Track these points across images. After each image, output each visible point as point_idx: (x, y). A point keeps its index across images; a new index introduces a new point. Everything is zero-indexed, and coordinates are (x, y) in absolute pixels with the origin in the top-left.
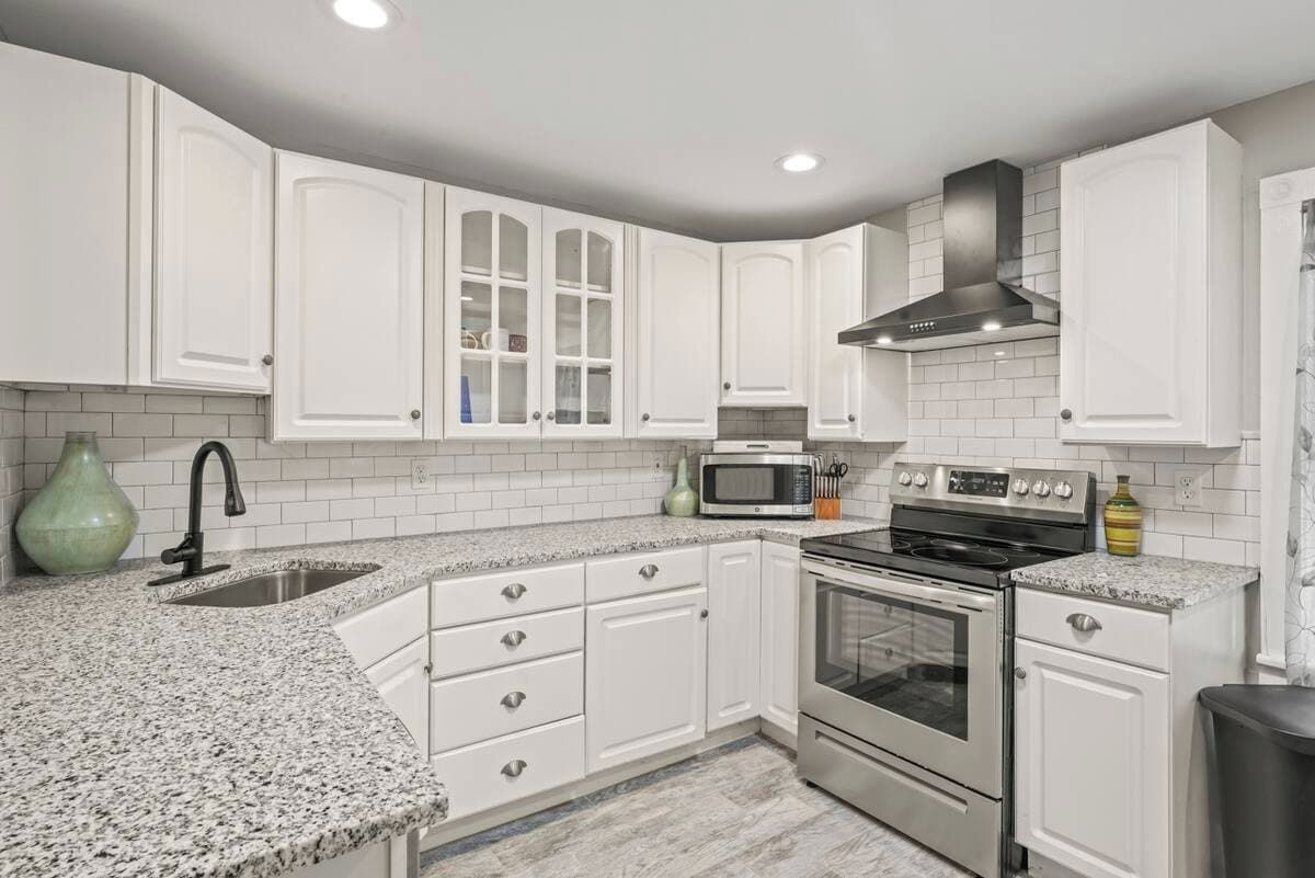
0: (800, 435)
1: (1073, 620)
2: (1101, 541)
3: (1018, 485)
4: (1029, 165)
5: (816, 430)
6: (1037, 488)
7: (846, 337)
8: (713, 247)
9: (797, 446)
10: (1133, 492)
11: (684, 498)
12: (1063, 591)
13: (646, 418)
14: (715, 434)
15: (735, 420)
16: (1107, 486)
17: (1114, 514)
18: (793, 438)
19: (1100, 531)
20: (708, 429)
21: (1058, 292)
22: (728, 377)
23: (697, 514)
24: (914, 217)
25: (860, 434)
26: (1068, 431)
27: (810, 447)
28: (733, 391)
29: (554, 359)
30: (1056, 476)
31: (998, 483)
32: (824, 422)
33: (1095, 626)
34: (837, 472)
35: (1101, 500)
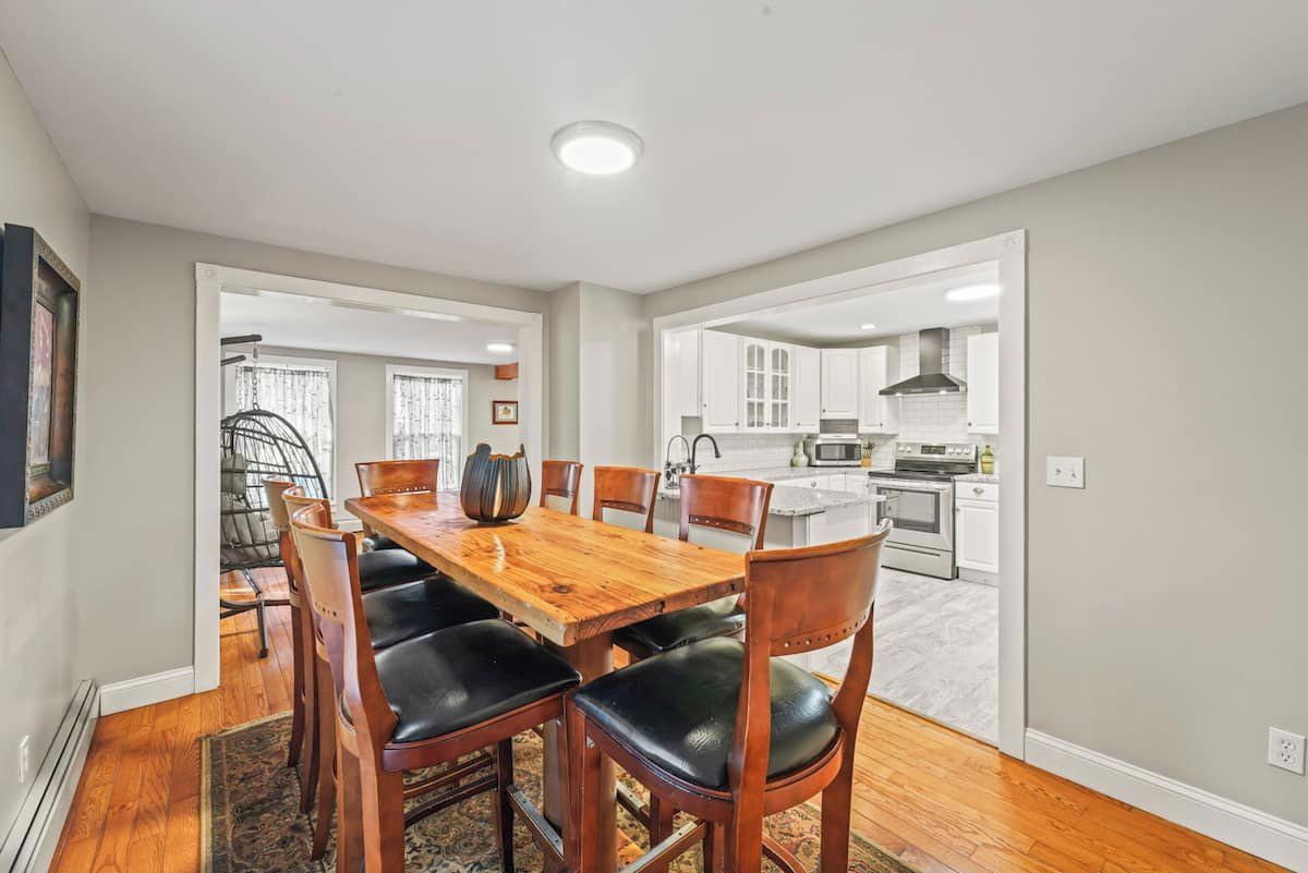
0: (856, 431)
1: (975, 490)
2: (980, 469)
3: (949, 450)
4: (954, 328)
5: (862, 429)
6: (957, 451)
7: (881, 393)
8: (817, 351)
9: (854, 436)
10: (991, 451)
11: (803, 459)
12: (972, 481)
13: (799, 424)
14: (818, 431)
15: (826, 426)
16: (982, 450)
17: (985, 459)
18: (853, 432)
19: (979, 465)
20: (816, 429)
21: (966, 377)
22: (825, 406)
23: (809, 465)
24: (902, 341)
25: (884, 431)
26: (970, 430)
27: (859, 436)
28: (827, 413)
29: (771, 401)
30: (963, 446)
31: (940, 449)
32: (867, 425)
33: (982, 491)
34: (870, 447)
35: (980, 454)
